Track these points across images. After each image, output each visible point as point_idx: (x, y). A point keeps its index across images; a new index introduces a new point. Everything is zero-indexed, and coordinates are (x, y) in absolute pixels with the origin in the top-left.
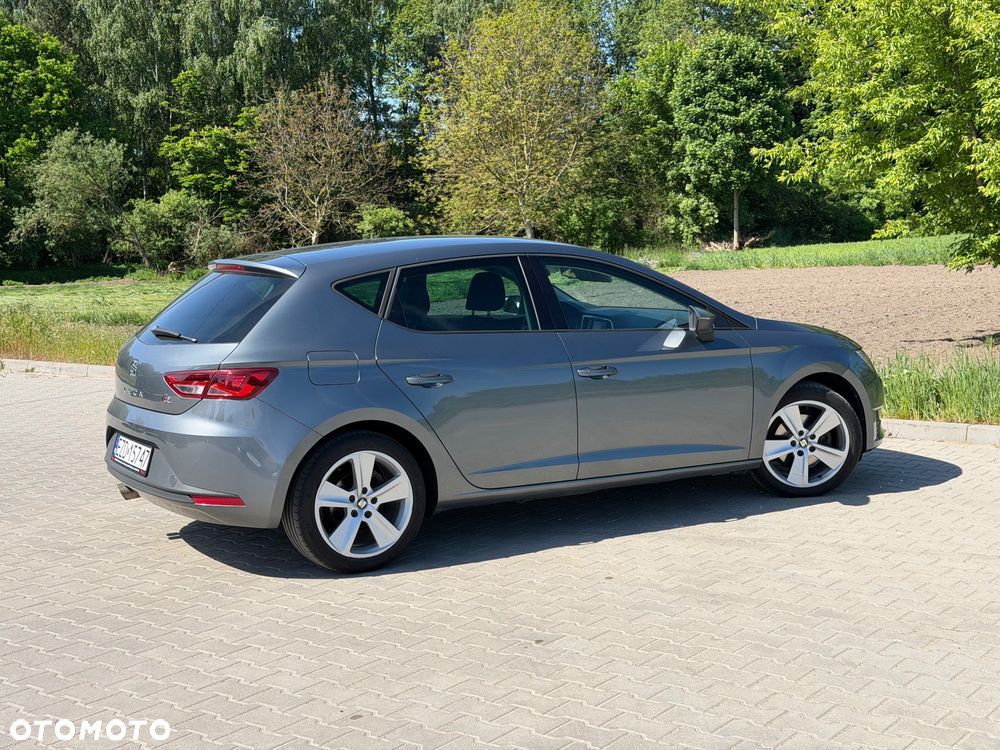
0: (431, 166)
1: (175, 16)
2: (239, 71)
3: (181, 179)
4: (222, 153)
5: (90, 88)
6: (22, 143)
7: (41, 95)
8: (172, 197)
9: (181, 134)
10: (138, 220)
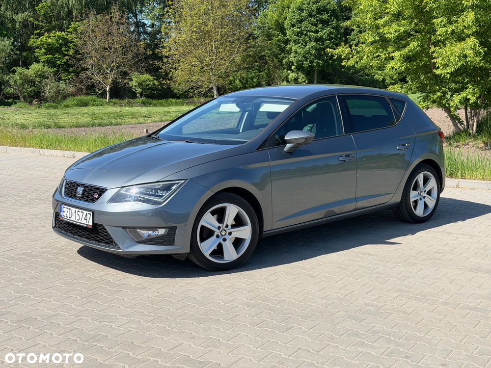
0: (167, 54)
2: (70, 4)
3: (40, 58)
4: (61, 45)
8: (35, 67)
9: (40, 35)
10: (18, 78)
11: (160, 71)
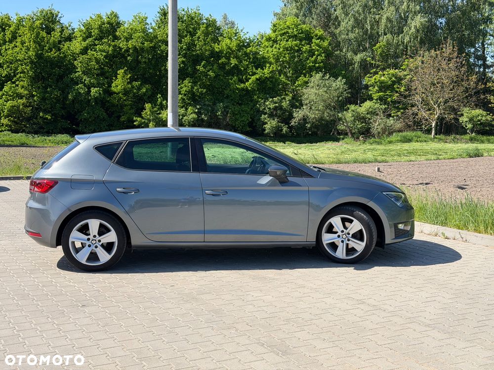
1: (377, 17)
2: (405, 42)
3: (373, 95)
4: (394, 82)
5: (336, 53)
6: (302, 79)
7: (312, 57)
8: (368, 104)
9: (376, 73)
10: (350, 115)
11: (490, 105)
